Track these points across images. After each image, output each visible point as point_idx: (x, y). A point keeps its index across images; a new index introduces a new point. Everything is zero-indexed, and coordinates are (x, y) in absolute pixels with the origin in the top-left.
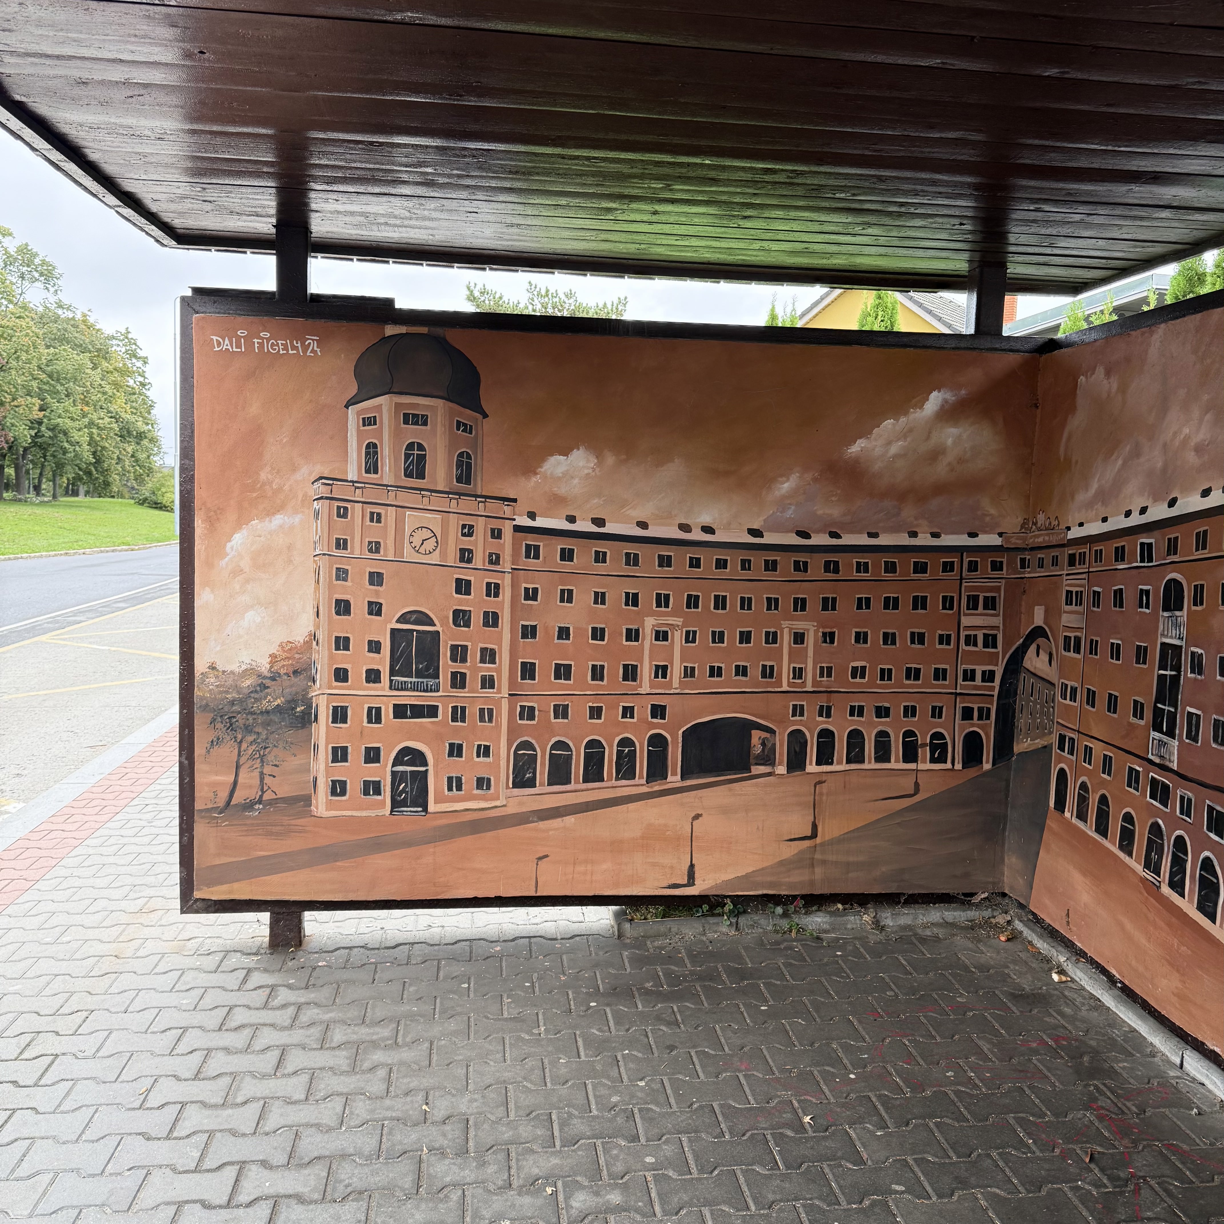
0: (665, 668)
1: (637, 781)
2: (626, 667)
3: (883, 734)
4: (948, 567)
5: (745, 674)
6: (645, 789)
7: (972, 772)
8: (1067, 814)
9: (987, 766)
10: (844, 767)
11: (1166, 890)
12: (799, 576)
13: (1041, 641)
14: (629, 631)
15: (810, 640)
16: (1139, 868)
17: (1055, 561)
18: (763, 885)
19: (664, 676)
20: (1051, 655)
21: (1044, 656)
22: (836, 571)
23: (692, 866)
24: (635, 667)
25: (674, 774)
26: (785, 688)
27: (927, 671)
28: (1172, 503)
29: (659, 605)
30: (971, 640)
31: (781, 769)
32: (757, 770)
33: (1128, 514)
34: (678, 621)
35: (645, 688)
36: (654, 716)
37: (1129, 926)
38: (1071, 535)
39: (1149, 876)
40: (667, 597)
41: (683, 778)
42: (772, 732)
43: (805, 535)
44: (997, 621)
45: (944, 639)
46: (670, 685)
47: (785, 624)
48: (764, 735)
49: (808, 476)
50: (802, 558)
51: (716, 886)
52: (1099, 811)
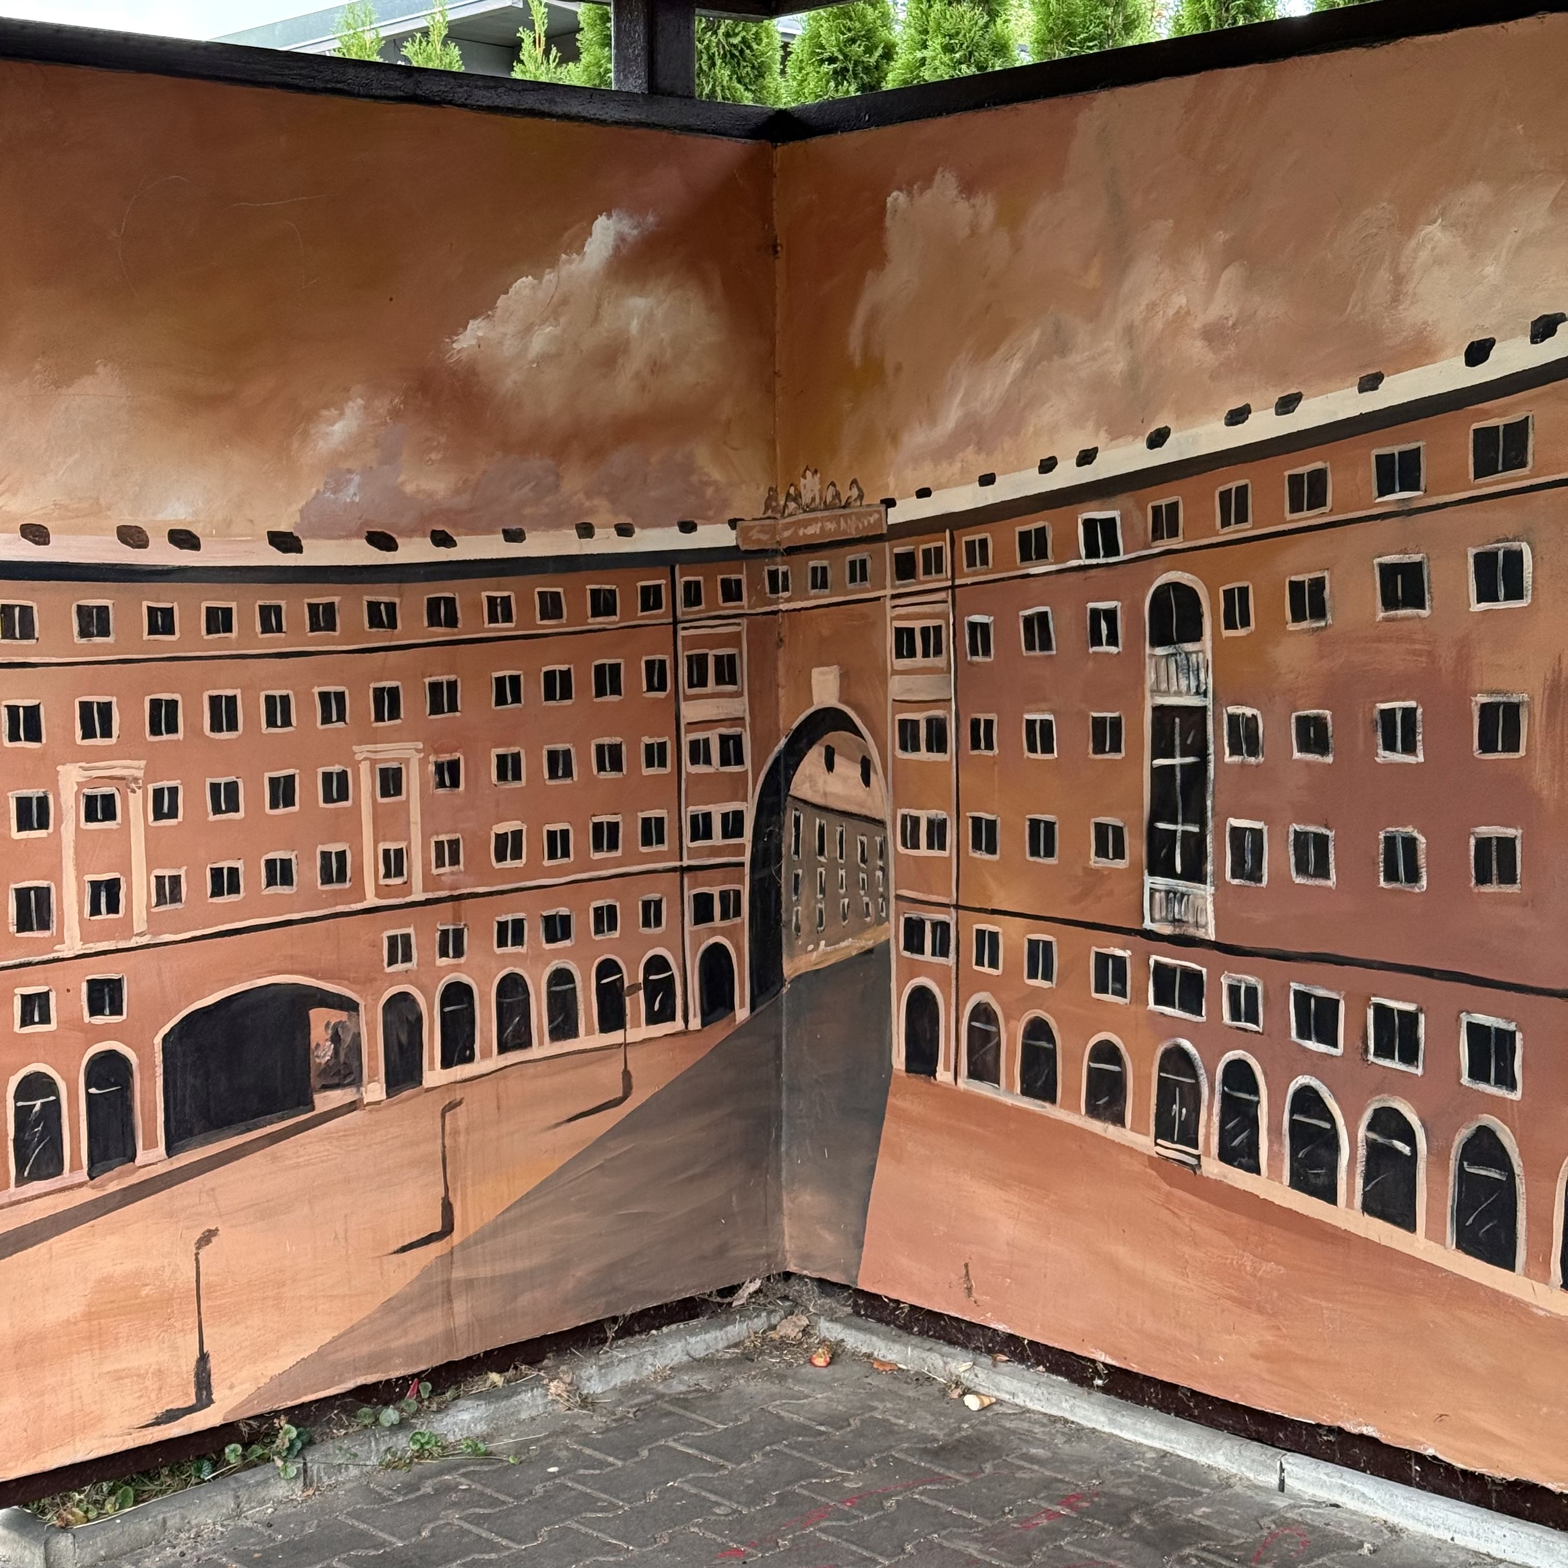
0: (112, 887)
1: (67, 1177)
2: (23, 895)
3: (561, 977)
4: (651, 599)
5: (287, 880)
6: (87, 1195)
7: (720, 1031)
8: (943, 1075)
9: (742, 1014)
10: (497, 1061)
11: (1213, 1168)
12: (380, 638)
13: (834, 738)
14: (23, 804)
15: (413, 782)
16: (1145, 1142)
17: (858, 572)
18: (356, 1367)
19: (113, 907)
20: (866, 766)
21: (846, 769)
22: (452, 621)
23: (203, 1358)
24: (43, 894)
25: (150, 1144)
26: (371, 900)
27: (629, 831)
28: (1158, 439)
29: (88, 733)
30: (699, 752)
31: (375, 1091)
32: (326, 1100)
33: (1048, 465)
34: (133, 768)
35: (72, 945)
36: (95, 1009)
38: (895, 516)
39: (1171, 1150)
40: (105, 709)
41: (171, 1150)
42: (350, 1006)
43: (382, 541)
44: (739, 707)
45: (655, 755)
46: (127, 927)
47: (361, 751)
48: (337, 1016)
49: (382, 405)
50: (383, 595)
51: (259, 1393)
52: (1027, 1050)
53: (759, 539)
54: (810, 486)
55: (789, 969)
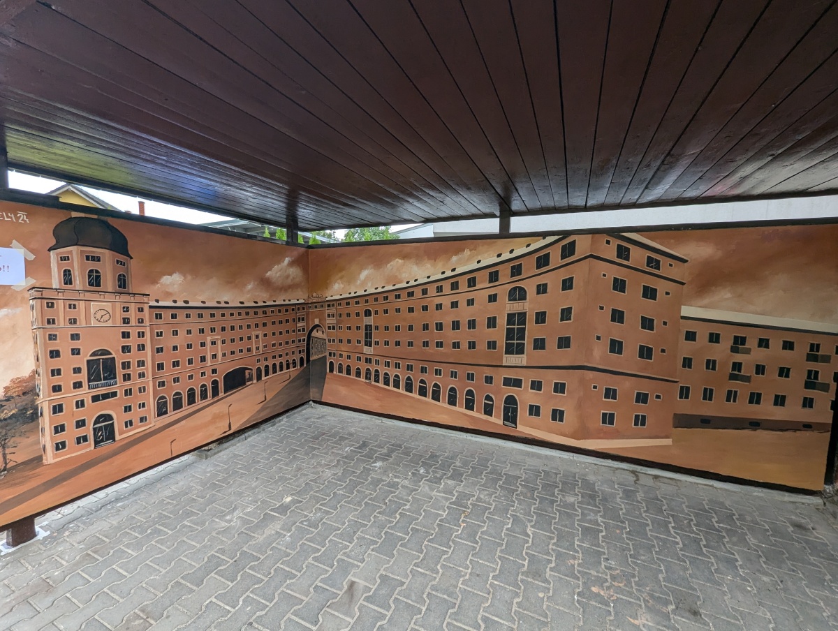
0: (215, 355)
1: (208, 399)
2: (201, 357)
3: (281, 363)
4: (293, 310)
5: (242, 352)
6: (212, 401)
7: (302, 368)
8: (334, 373)
9: (305, 366)
10: (272, 375)
11: (373, 383)
12: (256, 316)
13: (318, 328)
14: (201, 343)
15: (260, 337)
16: (364, 380)
17: (322, 306)
18: (254, 421)
19: (216, 358)
20: (323, 332)
21: (320, 332)
22: (266, 314)
23: (230, 423)
24: (204, 357)
25: (221, 392)
26: (254, 354)
27: (290, 342)
28: (365, 291)
29: (212, 332)
30: (299, 331)
31: (255, 381)
32: (248, 383)
33: (350, 293)
34: (219, 337)
35: (209, 364)
36: (213, 373)
37: (361, 394)
38: (327, 299)
39: (367, 381)
40: (214, 328)
41: (225, 393)
42: (251, 369)
43: (256, 302)
44: (304, 324)
45: (294, 331)
46: (218, 361)
47: (253, 333)
48: (249, 371)
49: (256, 283)
50: (256, 310)
51: (239, 427)
52: (347, 369)
53: (307, 302)
54: (314, 295)
55: (311, 359)
